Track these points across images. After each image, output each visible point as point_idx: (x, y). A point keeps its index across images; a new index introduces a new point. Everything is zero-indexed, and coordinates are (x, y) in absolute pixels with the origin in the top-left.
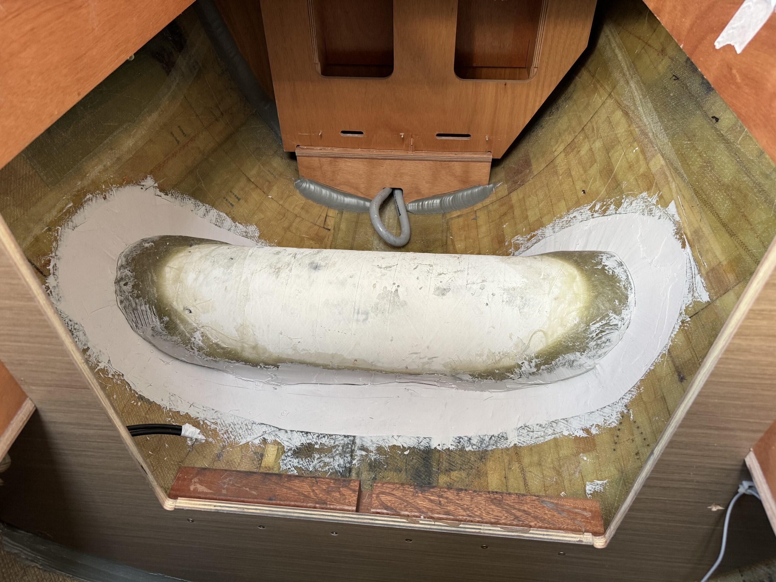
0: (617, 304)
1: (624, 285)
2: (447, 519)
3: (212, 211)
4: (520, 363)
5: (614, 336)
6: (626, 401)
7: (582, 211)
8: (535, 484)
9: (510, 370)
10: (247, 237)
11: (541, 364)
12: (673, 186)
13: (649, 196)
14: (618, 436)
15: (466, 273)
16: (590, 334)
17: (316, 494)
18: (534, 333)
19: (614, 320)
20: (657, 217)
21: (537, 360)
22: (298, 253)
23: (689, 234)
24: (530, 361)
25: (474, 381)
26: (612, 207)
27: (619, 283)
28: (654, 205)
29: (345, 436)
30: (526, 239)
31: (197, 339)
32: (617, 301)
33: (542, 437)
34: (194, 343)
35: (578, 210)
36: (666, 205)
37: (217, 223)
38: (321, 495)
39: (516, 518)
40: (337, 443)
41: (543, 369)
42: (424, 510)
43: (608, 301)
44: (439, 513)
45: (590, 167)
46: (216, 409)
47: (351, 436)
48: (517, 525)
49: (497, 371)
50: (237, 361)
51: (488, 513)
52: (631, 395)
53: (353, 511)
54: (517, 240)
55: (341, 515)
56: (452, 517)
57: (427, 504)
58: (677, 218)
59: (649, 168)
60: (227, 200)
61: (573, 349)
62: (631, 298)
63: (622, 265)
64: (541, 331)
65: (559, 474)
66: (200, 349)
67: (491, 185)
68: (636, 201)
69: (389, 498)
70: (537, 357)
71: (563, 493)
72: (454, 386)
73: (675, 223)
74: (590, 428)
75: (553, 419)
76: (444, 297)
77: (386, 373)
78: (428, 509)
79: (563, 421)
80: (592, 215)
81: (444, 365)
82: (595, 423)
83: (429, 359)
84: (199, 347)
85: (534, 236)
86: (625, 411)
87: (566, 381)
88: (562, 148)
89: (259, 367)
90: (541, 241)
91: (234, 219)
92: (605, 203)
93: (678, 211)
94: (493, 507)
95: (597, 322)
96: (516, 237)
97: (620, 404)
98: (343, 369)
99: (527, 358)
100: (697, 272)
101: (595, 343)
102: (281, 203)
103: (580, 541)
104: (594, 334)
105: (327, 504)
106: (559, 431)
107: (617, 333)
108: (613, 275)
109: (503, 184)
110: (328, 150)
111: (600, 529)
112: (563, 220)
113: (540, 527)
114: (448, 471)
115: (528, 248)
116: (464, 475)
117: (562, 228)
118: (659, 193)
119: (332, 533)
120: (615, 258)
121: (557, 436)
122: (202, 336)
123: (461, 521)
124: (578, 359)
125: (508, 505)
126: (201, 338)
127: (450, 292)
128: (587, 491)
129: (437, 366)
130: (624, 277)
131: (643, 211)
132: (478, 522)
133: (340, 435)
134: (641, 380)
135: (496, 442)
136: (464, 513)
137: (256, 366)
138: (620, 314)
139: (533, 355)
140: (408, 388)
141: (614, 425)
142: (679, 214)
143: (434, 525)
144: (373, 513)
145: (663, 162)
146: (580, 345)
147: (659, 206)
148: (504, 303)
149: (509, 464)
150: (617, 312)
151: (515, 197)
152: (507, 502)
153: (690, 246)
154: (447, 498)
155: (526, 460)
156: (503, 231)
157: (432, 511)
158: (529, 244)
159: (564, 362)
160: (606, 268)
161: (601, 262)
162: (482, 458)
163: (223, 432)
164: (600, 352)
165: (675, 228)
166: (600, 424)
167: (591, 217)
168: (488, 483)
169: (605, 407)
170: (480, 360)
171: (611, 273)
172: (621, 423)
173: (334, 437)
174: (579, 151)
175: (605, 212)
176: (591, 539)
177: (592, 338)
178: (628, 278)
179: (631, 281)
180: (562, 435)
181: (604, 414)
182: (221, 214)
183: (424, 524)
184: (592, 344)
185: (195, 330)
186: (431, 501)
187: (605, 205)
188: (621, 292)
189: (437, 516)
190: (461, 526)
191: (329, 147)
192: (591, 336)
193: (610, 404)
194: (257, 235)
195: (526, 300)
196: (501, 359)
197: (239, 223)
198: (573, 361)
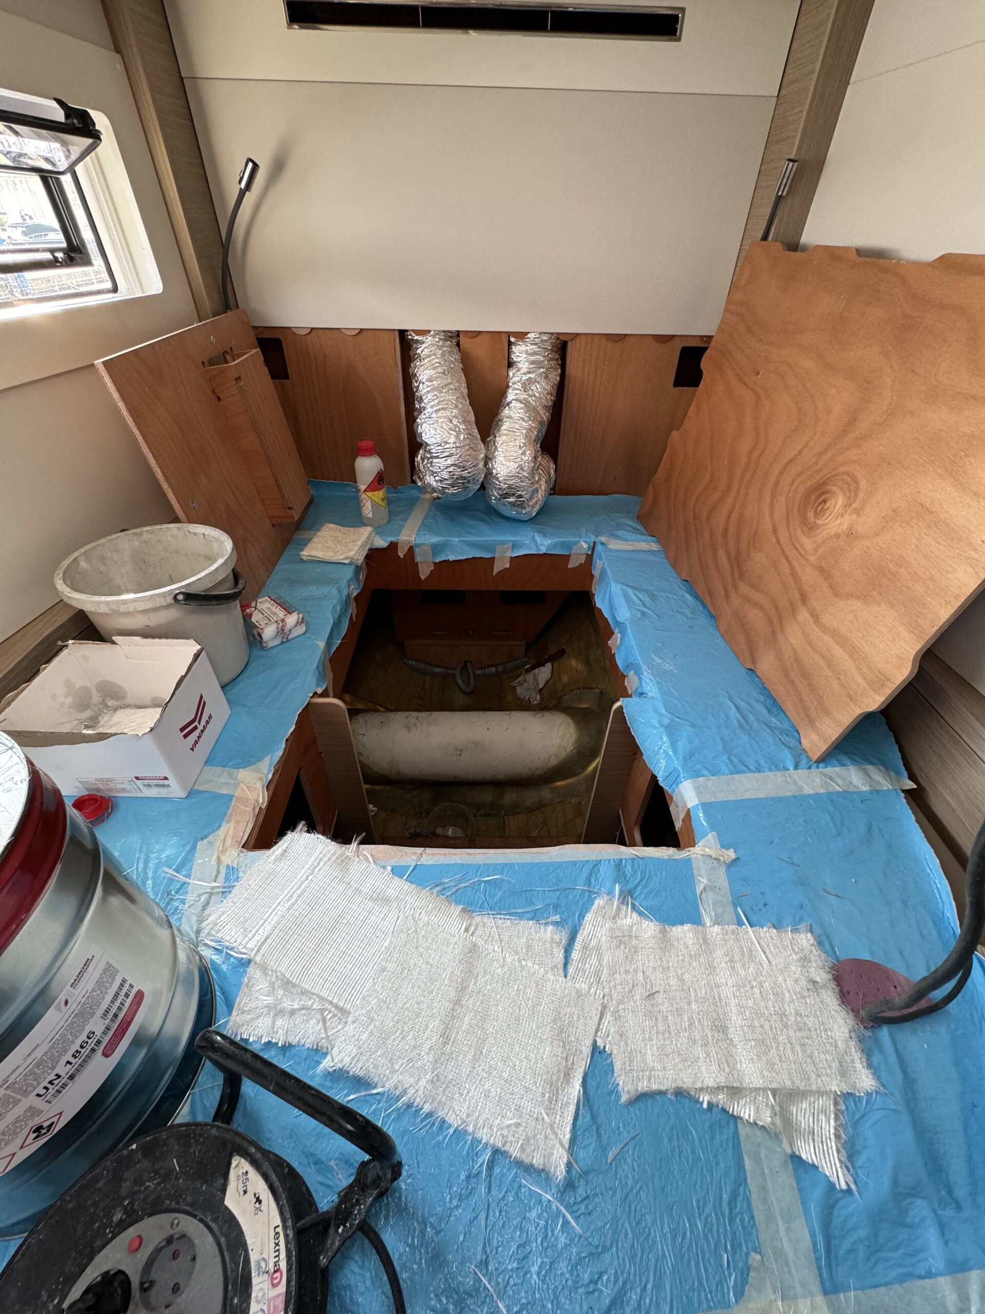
45: (579, 656)
64: (554, 755)
67: (527, 658)
88: (565, 640)
110: (425, 641)
174: (573, 645)
191: (425, 639)
196: (535, 770)
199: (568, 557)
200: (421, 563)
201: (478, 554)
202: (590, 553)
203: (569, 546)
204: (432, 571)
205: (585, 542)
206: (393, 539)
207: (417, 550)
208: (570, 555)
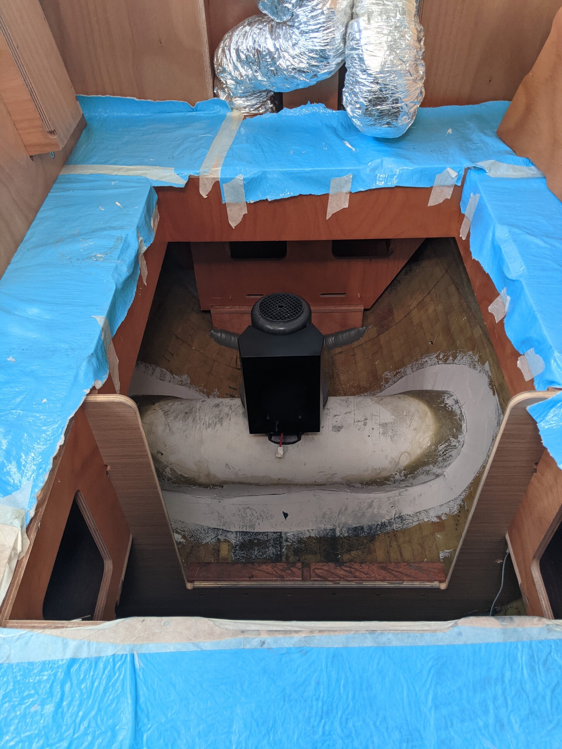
0: (455, 431)
1: (459, 418)
2: (355, 580)
3: (157, 369)
4: (394, 474)
5: (454, 453)
6: (463, 497)
7: (431, 357)
8: (407, 555)
9: (387, 479)
10: (182, 385)
11: (407, 474)
12: (488, 350)
13: (473, 355)
14: (458, 520)
15: (353, 413)
16: (439, 452)
17: (277, 572)
18: (402, 454)
19: (453, 442)
20: (478, 371)
21: (405, 472)
22: (232, 404)
23: (497, 386)
24: (400, 473)
25: (363, 488)
26: (451, 358)
27: (456, 417)
28: (476, 361)
29: (274, 533)
30: (393, 375)
31: (167, 473)
32: (455, 429)
33: (411, 523)
34: (165, 476)
35: (428, 356)
36: (483, 364)
37: (161, 378)
38: (280, 573)
39: (395, 576)
40: (269, 538)
41: (409, 477)
42: (342, 576)
43: (449, 429)
44: (351, 578)
45: (436, 324)
46: (182, 521)
47: (278, 532)
48: (396, 580)
49: (379, 480)
50: (194, 485)
51: (379, 575)
52: (465, 493)
53: (300, 580)
54: (387, 375)
55: (294, 583)
56: (358, 579)
57: (342, 573)
58: (490, 375)
59: (473, 334)
60: (165, 358)
61: (428, 463)
62: (464, 426)
63: (458, 403)
64: (406, 452)
65: (422, 547)
66: (169, 479)
67: (364, 328)
68: (465, 357)
69: (320, 571)
70: (405, 470)
71: (425, 559)
72: (348, 491)
73: (489, 377)
74: (441, 516)
75: (418, 511)
76: (339, 433)
77: (300, 485)
78: (344, 575)
79: (424, 512)
80: (438, 362)
81: (342, 478)
82: (444, 512)
83: (331, 475)
84: (169, 478)
85: (399, 372)
86: (462, 504)
87: (425, 484)
88: (415, 303)
89: (209, 488)
90: (404, 378)
91: (171, 372)
92: (446, 354)
93: (490, 369)
94: (382, 571)
95: (443, 444)
96: (386, 372)
97: (459, 499)
98: (270, 485)
99: (398, 470)
100: (501, 413)
101: (442, 458)
102: (202, 352)
103: (432, 586)
104: (441, 453)
105: (284, 578)
106: (422, 519)
107: (456, 450)
108: (452, 411)
109: (373, 327)
110: (237, 309)
111: (444, 579)
112: (418, 362)
113: (409, 580)
114: (349, 551)
115: (395, 382)
116: (360, 553)
117: (418, 369)
118: (479, 354)
119: (288, 594)
120: (453, 397)
121: (420, 522)
122: (171, 471)
123: (364, 580)
124: (431, 469)
125: (390, 569)
126: (170, 472)
127: (343, 429)
128: (441, 557)
129: (336, 479)
130: (458, 412)
131: (470, 365)
132: (374, 580)
133: (271, 532)
134: (471, 483)
135: (380, 529)
136: (366, 576)
137: (207, 487)
138: (457, 438)
139: (402, 468)
140: (315, 494)
141: (456, 513)
142: (491, 371)
143: (349, 584)
144: (313, 580)
145: (481, 332)
146: (432, 460)
147: (480, 363)
148: (380, 434)
149: (390, 543)
150: (455, 437)
151: (383, 338)
152: (390, 567)
153: (498, 394)
154: (354, 568)
155: (401, 540)
156: (375, 367)
157: (347, 576)
158: (395, 379)
159: (422, 471)
160: (447, 405)
161: (444, 401)
162: (371, 540)
163: (189, 536)
164: (445, 464)
165: (489, 380)
166: (447, 513)
167: (437, 363)
168: (377, 557)
169: (450, 501)
170: (367, 473)
171: (450, 409)
172: (460, 512)
173: (266, 534)
174: (427, 310)
175: (446, 361)
176: (438, 585)
177: (440, 455)
178: (461, 413)
179: (464, 414)
180: (424, 521)
181: (450, 506)
182: (163, 369)
183: (343, 584)
184: (440, 459)
185: (166, 466)
186: (345, 571)
187: (446, 356)
188: (457, 423)
189: (349, 579)
190: (364, 583)
191: (237, 305)
192: (439, 454)
193: (453, 498)
194: (189, 382)
195: (395, 432)
196: (381, 472)
197: (175, 375)
198: (429, 471)
199: (428, 190)
200: (231, 204)
201: (306, 191)
202: (459, 184)
203: (431, 175)
204: (245, 215)
205: (453, 169)
206: (192, 173)
207: (225, 188)
208: (432, 187)
